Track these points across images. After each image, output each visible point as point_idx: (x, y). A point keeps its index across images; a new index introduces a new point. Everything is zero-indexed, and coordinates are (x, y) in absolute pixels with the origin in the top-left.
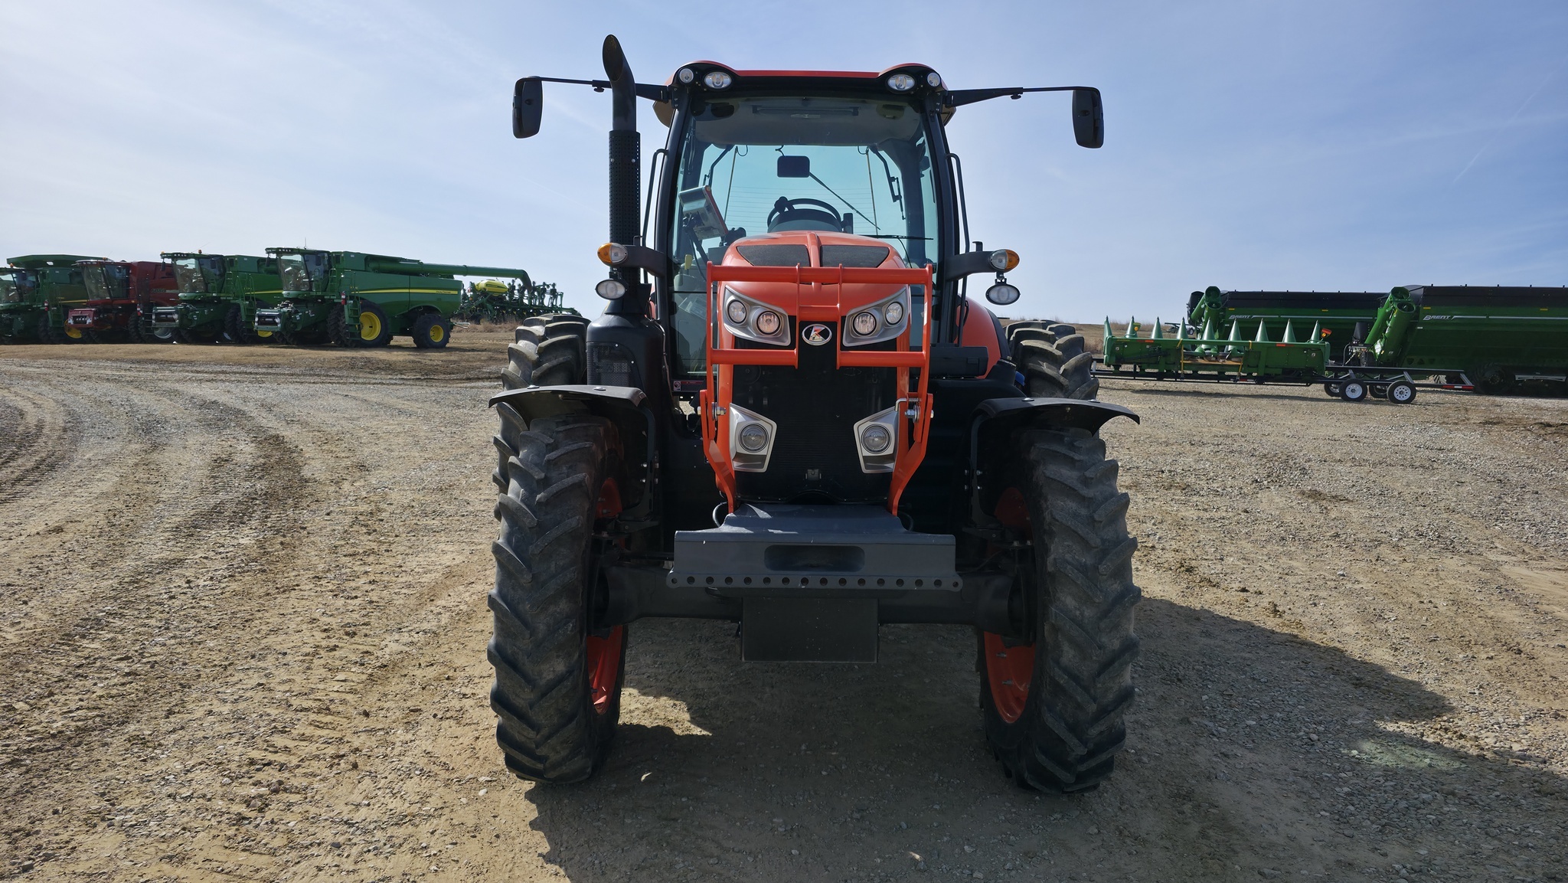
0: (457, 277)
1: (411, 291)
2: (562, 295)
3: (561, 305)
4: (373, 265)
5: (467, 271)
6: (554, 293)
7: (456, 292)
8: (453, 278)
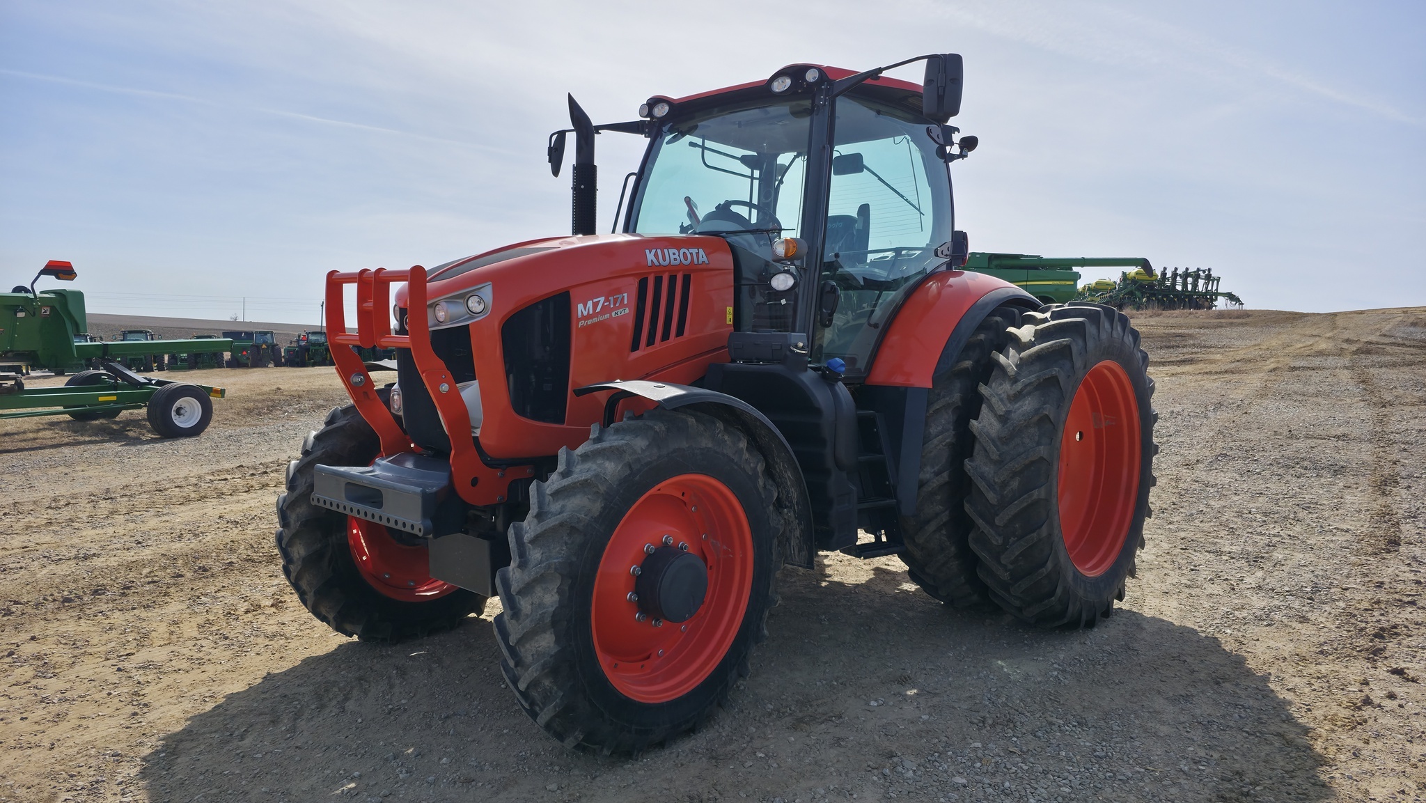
0: (1075, 269)
1: (1028, 283)
2: (1218, 280)
3: (1217, 289)
4: (995, 262)
5: (1084, 262)
6: (1208, 277)
7: (1072, 283)
8: (1071, 269)
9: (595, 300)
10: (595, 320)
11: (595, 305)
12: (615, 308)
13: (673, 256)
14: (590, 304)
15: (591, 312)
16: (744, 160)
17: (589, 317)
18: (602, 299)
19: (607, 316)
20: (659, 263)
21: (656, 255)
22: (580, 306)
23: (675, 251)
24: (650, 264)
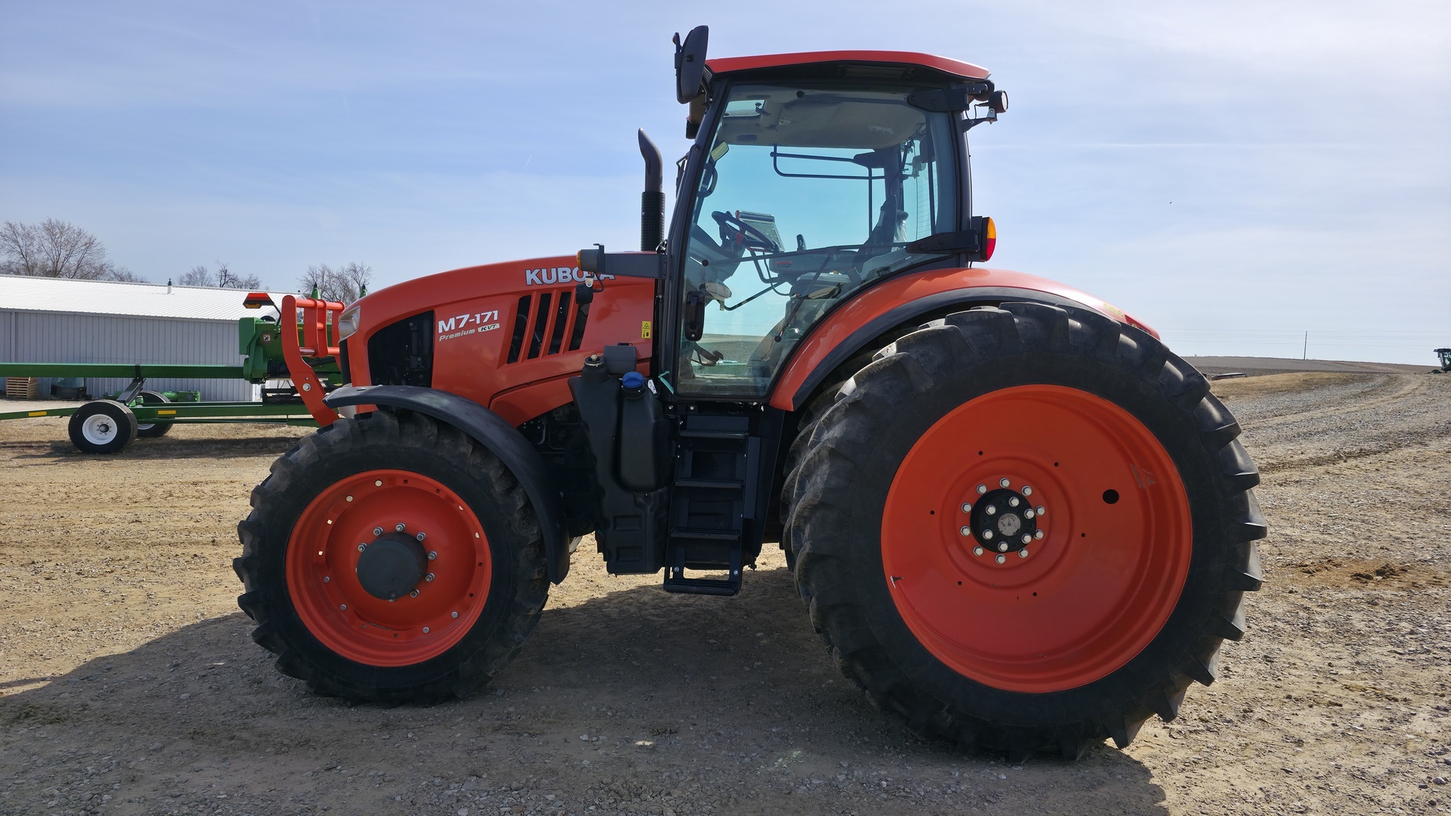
9: (457, 318)
10: (458, 335)
11: (458, 322)
12: (482, 324)
13: (565, 276)
14: (452, 321)
15: (453, 328)
16: (858, 160)
17: (450, 332)
18: (466, 317)
19: (473, 331)
20: (542, 281)
21: (539, 276)
22: (441, 324)
23: (568, 270)
24: (529, 282)
